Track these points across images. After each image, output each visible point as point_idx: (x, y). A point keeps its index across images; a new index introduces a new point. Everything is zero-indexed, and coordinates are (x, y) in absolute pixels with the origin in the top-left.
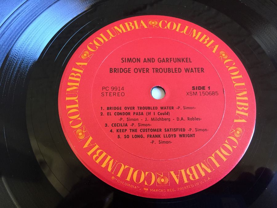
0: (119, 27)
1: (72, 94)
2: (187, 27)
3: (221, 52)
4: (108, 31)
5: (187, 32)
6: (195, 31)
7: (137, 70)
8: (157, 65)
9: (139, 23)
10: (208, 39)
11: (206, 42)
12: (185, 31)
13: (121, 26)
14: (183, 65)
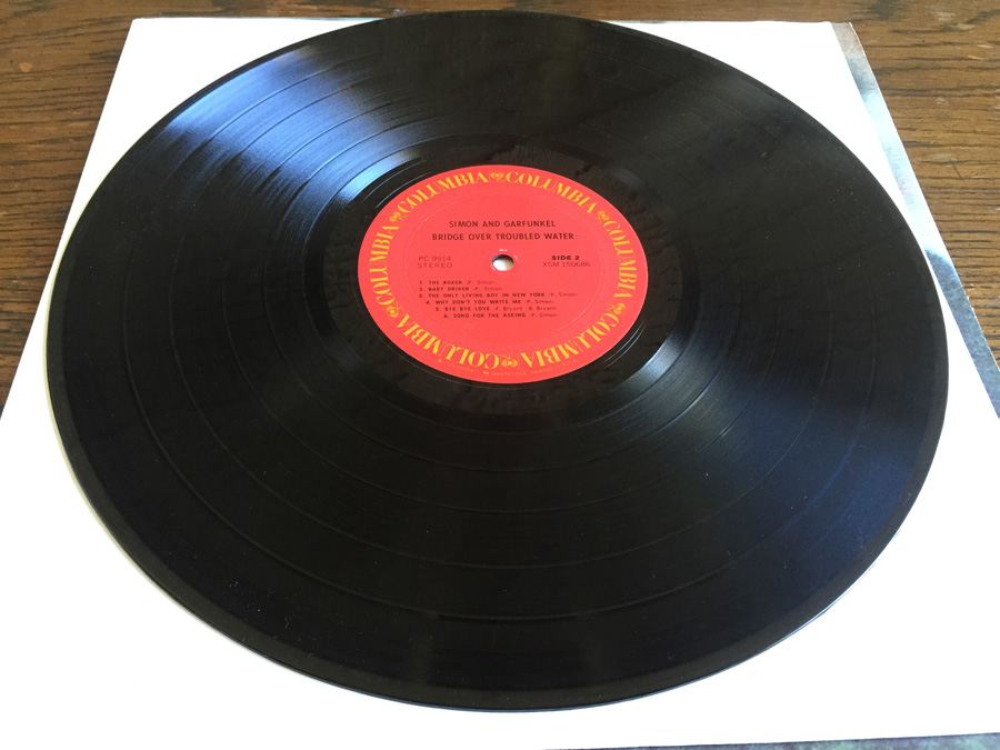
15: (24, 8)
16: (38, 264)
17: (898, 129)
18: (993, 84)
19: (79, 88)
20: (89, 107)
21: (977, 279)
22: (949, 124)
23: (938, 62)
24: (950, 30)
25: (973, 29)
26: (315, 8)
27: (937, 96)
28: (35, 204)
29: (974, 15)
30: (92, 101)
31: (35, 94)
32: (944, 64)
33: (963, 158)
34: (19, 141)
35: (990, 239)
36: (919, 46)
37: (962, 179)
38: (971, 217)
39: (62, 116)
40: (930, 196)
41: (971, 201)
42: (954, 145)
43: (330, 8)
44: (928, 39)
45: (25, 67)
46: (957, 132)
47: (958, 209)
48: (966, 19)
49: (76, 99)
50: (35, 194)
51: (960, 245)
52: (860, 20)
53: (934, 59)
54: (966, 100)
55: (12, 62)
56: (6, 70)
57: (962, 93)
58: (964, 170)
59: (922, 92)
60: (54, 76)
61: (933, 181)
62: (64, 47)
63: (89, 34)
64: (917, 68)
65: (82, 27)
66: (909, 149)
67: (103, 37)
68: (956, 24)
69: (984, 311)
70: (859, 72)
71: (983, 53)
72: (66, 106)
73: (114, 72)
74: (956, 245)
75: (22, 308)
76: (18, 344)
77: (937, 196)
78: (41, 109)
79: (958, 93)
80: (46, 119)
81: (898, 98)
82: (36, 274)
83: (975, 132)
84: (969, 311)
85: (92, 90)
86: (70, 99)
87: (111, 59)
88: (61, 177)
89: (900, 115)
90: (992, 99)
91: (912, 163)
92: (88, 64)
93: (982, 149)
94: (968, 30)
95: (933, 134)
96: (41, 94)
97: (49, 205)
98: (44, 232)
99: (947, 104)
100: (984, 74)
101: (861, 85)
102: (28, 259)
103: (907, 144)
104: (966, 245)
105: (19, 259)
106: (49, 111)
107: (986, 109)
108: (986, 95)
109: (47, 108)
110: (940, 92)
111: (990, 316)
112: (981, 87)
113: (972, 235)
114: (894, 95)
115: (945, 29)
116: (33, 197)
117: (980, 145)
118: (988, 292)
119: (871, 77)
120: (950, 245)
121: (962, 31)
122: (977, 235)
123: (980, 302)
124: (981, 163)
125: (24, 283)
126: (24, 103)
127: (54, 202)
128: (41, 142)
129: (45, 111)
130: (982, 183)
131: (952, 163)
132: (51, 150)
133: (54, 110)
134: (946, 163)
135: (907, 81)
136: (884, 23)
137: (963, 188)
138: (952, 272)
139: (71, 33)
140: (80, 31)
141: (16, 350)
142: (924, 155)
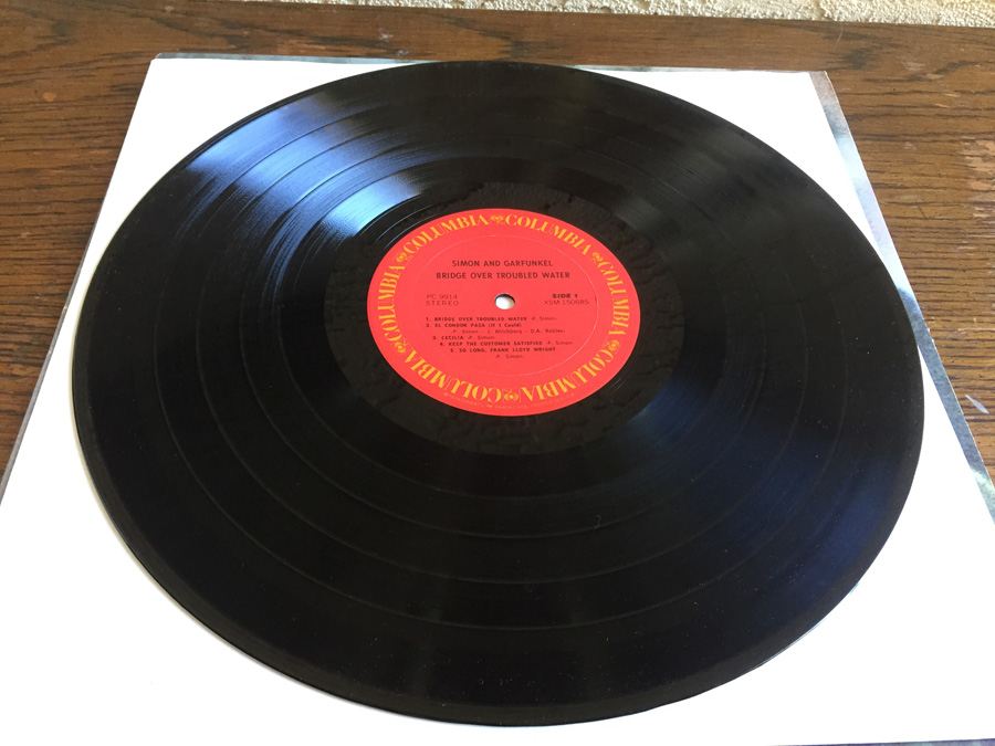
0: (447, 223)
1: (387, 302)
2: (546, 224)
3: (594, 254)
4: (433, 228)
5: (546, 229)
6: (557, 228)
7: (474, 275)
8: (503, 268)
9: (476, 219)
10: (576, 237)
11: (573, 241)
12: (543, 229)
13: (451, 222)
14: (539, 269)
15: (49, 41)
16: (58, 282)
17: (867, 171)
18: (959, 131)
19: (100, 118)
20: (108, 136)
21: (938, 312)
22: (916, 168)
23: (907, 109)
24: (919, 79)
25: (941, 79)
26: (323, 48)
27: (905, 141)
28: (56, 226)
29: (942, 66)
30: (112, 130)
31: (59, 123)
32: (912, 111)
33: (928, 199)
34: (42, 166)
35: (951, 276)
36: (890, 93)
37: (926, 219)
38: (933, 255)
39: (83, 144)
40: (896, 234)
41: (934, 240)
42: (921, 188)
43: (338, 48)
44: (899, 87)
45: (49, 97)
46: (923, 175)
47: (922, 247)
48: (935, 70)
49: (98, 128)
50: (56, 216)
51: (923, 281)
52: (836, 69)
53: (904, 107)
54: (932, 145)
55: (36, 92)
56: (31, 100)
57: (930, 138)
58: (928, 211)
59: (891, 137)
60: (76, 106)
61: (899, 221)
62: (85, 78)
63: (109, 68)
64: (887, 115)
65: (102, 60)
66: (878, 190)
67: (122, 70)
68: (925, 74)
69: (943, 343)
70: (832, 117)
71: (950, 101)
72: (86, 134)
73: (135, 104)
74: (918, 281)
75: (44, 323)
76: (38, 355)
77: (903, 235)
78: (63, 136)
79: (925, 139)
80: (68, 146)
81: (869, 142)
82: (57, 291)
83: (940, 176)
84: (930, 342)
85: (112, 120)
86: (91, 128)
87: (133, 91)
88: (82, 201)
89: (870, 158)
90: (956, 145)
91: (880, 204)
92: (109, 96)
93: (946, 192)
94: (936, 80)
95: (900, 177)
96: (64, 123)
97: (69, 227)
98: (65, 251)
99: (915, 148)
100: (951, 121)
101: (835, 130)
102: (50, 277)
103: (875, 186)
104: (928, 281)
105: (41, 277)
106: (70, 139)
107: (952, 154)
108: (952, 141)
109: (69, 136)
110: (908, 138)
111: (948, 347)
112: (947, 133)
113: (934, 271)
114: (865, 139)
115: (914, 78)
116: (55, 219)
117: (945, 188)
118: (948, 325)
119: (843, 122)
120: (913, 281)
121: (930, 80)
122: (938, 271)
123: (940, 334)
124: (945, 204)
125: (45, 299)
126: (46, 131)
127: (74, 225)
128: (63, 168)
129: (66, 139)
130: (944, 224)
131: (916, 204)
132: (74, 176)
133: (75, 138)
134: (912, 204)
135: (877, 127)
136: (857, 72)
137: (927, 228)
138: (914, 306)
139: (91, 66)
140: (100, 64)
141: (36, 361)
142: (891, 196)
